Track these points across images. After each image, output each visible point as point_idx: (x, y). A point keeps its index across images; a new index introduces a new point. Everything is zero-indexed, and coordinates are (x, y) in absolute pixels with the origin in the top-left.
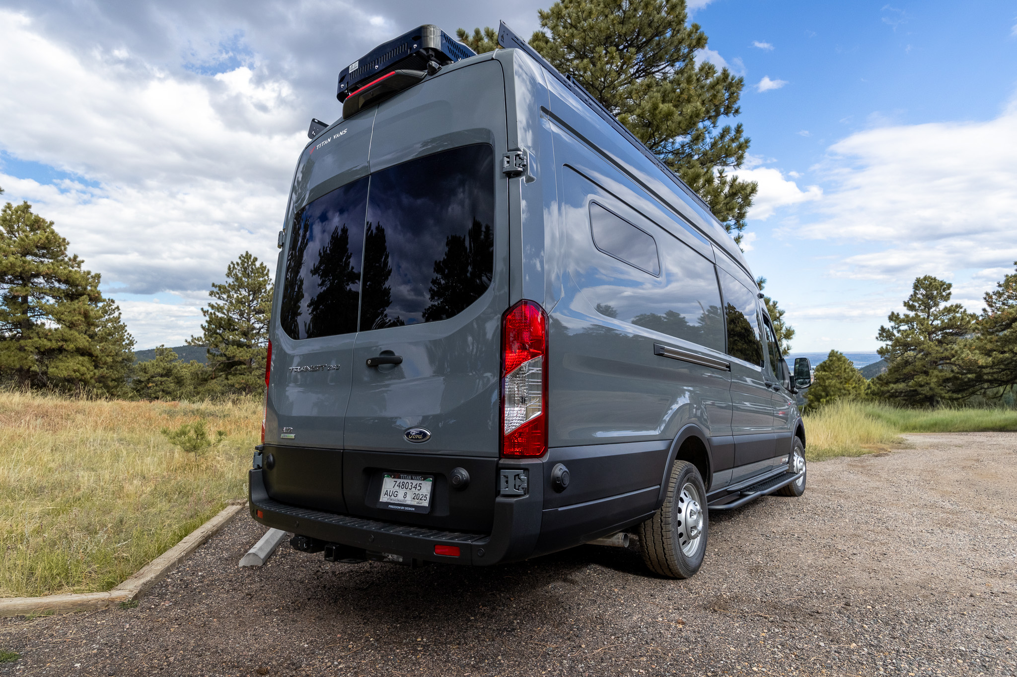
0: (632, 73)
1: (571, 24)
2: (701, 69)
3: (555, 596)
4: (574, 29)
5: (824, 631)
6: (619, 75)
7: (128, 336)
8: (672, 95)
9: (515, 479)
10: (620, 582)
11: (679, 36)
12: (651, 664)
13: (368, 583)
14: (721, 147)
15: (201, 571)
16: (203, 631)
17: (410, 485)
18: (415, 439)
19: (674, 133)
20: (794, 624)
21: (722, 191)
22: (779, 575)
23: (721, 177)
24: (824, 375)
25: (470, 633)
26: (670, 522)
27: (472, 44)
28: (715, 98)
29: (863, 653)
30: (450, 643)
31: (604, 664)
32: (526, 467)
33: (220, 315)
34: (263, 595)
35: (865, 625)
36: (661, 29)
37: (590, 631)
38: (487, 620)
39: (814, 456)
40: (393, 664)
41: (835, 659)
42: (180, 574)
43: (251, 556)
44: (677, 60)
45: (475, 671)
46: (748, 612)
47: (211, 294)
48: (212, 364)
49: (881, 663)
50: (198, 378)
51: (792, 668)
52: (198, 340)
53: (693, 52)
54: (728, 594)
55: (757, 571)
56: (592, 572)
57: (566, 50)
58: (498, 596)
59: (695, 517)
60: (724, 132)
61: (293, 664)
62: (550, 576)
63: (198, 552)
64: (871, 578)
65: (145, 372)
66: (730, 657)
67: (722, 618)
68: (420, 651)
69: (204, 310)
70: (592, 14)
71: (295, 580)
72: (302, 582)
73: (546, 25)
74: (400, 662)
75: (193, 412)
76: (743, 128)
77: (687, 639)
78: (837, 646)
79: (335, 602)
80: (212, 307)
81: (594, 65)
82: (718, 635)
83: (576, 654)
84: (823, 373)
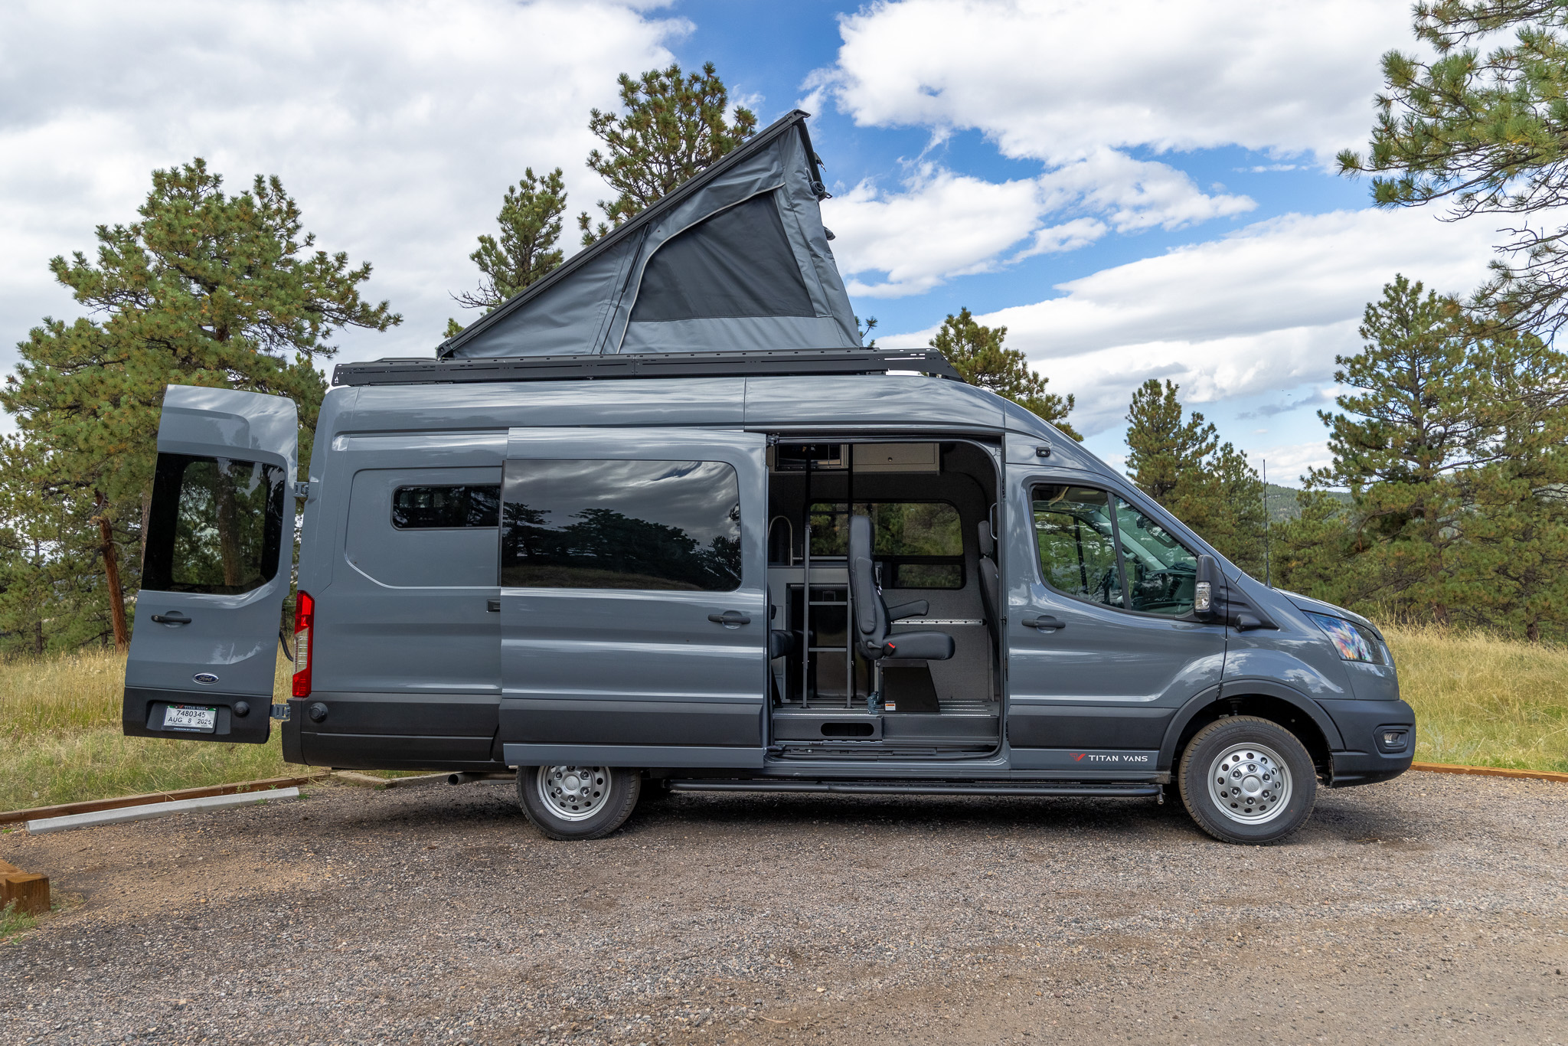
18: (204, 681)
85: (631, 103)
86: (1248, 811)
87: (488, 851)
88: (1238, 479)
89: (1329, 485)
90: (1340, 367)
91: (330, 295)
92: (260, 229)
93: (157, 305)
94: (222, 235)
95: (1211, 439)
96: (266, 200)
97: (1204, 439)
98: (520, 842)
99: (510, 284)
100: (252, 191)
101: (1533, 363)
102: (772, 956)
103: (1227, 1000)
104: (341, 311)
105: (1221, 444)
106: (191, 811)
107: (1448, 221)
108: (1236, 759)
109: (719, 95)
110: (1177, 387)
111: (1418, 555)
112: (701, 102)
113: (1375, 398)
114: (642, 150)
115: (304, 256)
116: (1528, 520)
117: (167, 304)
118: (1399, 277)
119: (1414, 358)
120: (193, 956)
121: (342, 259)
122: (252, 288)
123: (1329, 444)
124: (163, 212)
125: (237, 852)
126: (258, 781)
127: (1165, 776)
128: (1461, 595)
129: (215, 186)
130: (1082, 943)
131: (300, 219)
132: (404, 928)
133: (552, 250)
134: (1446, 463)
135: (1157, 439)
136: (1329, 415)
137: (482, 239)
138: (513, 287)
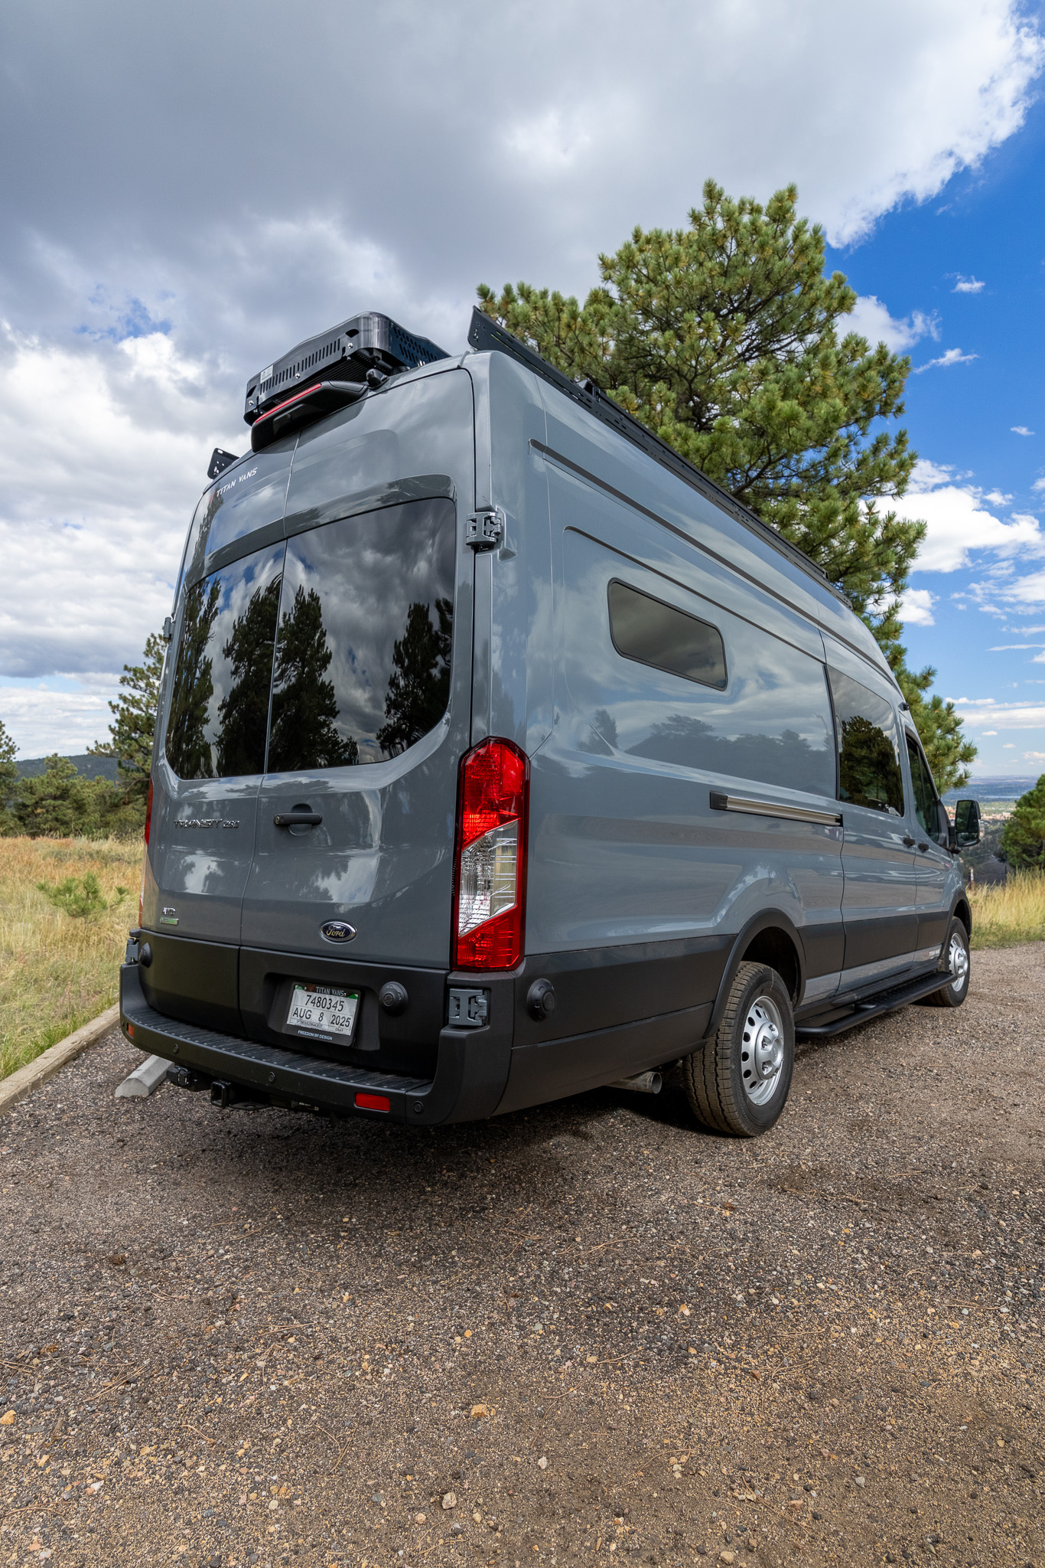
0: (740, 352)
1: (647, 277)
2: (845, 346)
3: (556, 1159)
4: (652, 285)
5: (938, 1229)
6: (720, 356)
7: (7, 741)
8: (799, 386)
9: (470, 1003)
10: (655, 1138)
11: (812, 294)
12: (670, 1271)
13: (292, 1128)
14: (873, 467)
15: (61, 1102)
16: (46, 1195)
17: (328, 1002)
18: (334, 937)
19: (799, 446)
20: (895, 1217)
21: (870, 535)
22: (893, 1136)
23: (870, 513)
24: (1029, 813)
25: (421, 1212)
26: (729, 1055)
27: (499, 309)
28: (864, 391)
29: (987, 1266)
30: (389, 1227)
31: (601, 1269)
32: (488, 986)
33: (135, 712)
34: (141, 1142)
35: (1001, 1222)
36: (784, 284)
37: (594, 1216)
38: (450, 1193)
39: (995, 939)
40: (301, 1257)
41: (943, 1275)
42: (31, 1105)
43: (132, 1082)
44: (809, 331)
45: (414, 1272)
46: (832, 1194)
47: (123, 680)
48: (125, 783)
49: (1011, 1284)
50: (106, 802)
51: (876, 1287)
52: (104, 747)
53: (833, 318)
54: (810, 1164)
55: (861, 1129)
56: (618, 1122)
57: (640, 317)
58: (473, 1155)
59: (769, 1047)
60: (878, 443)
61: (162, 1251)
62: (555, 1126)
63: (64, 1073)
64: (1030, 1145)
65: (32, 793)
66: (788, 1264)
67: (791, 1201)
68: (344, 1238)
69: (113, 704)
70: (680, 260)
71: (190, 1120)
72: (199, 1124)
73: (610, 278)
74: (312, 1254)
75: (91, 855)
76: (908, 437)
77: (732, 1235)
78: (952, 1254)
79: (240, 1156)
80: (125, 699)
81: (681, 340)
82: (780, 1230)
83: (564, 1251)
84: (1029, 809)
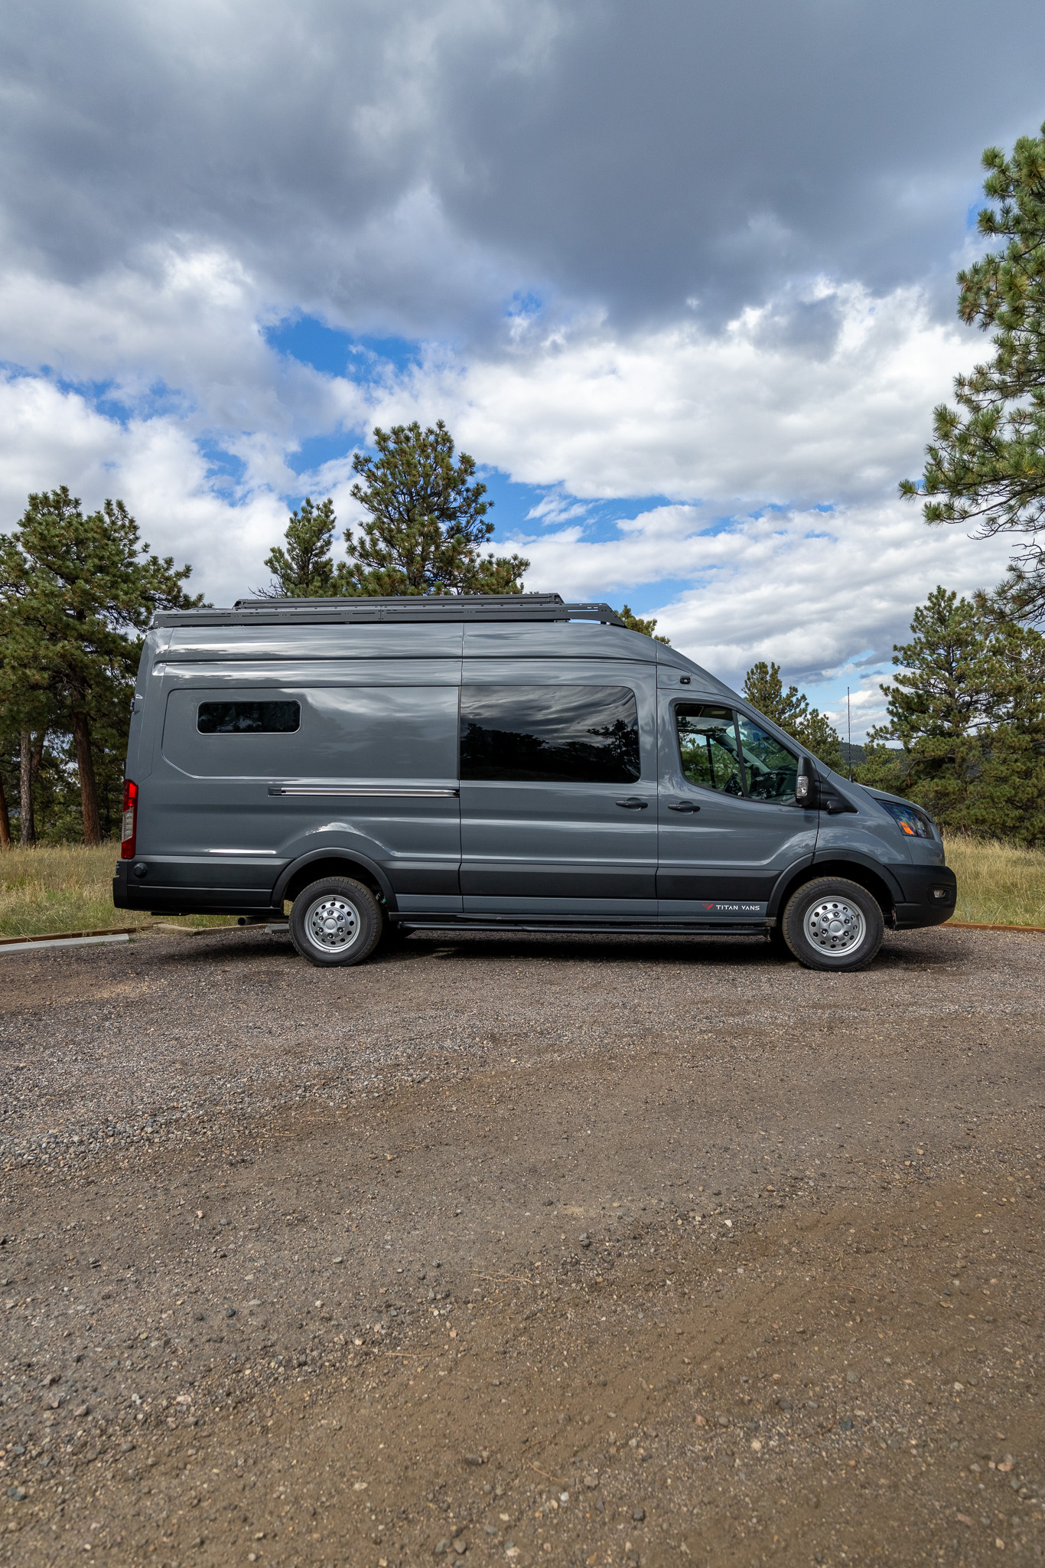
47: (895, 661)
69: (885, 687)
80: (897, 680)
85: (383, 449)
86: (833, 946)
87: (267, 973)
88: (822, 735)
89: (887, 739)
90: (897, 653)
91: (160, 588)
92: (109, 539)
93: (32, 593)
94: (80, 542)
95: (803, 705)
96: (113, 518)
97: (798, 706)
98: (291, 968)
99: (294, 583)
100: (103, 512)
101: (1034, 652)
102: (477, 1039)
103: (820, 1069)
104: (169, 601)
105: (810, 709)
106: (47, 949)
107: (977, 539)
108: (825, 908)
109: (448, 444)
110: (779, 668)
111: (950, 789)
112: (435, 449)
113: (921, 676)
114: (391, 484)
115: (141, 560)
116: (1029, 764)
117: (39, 592)
118: (939, 588)
119: (949, 647)
120: (36, 1037)
121: (169, 562)
122: (102, 582)
123: (888, 709)
124: (36, 525)
125: (78, 974)
126: (98, 930)
127: (771, 921)
128: (981, 818)
129: (75, 507)
130: (710, 1032)
131: (138, 533)
132: (199, 1020)
133: (324, 558)
134: (971, 724)
135: (764, 706)
136: (889, 688)
137: (273, 550)
138: (296, 585)
